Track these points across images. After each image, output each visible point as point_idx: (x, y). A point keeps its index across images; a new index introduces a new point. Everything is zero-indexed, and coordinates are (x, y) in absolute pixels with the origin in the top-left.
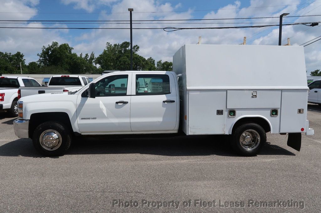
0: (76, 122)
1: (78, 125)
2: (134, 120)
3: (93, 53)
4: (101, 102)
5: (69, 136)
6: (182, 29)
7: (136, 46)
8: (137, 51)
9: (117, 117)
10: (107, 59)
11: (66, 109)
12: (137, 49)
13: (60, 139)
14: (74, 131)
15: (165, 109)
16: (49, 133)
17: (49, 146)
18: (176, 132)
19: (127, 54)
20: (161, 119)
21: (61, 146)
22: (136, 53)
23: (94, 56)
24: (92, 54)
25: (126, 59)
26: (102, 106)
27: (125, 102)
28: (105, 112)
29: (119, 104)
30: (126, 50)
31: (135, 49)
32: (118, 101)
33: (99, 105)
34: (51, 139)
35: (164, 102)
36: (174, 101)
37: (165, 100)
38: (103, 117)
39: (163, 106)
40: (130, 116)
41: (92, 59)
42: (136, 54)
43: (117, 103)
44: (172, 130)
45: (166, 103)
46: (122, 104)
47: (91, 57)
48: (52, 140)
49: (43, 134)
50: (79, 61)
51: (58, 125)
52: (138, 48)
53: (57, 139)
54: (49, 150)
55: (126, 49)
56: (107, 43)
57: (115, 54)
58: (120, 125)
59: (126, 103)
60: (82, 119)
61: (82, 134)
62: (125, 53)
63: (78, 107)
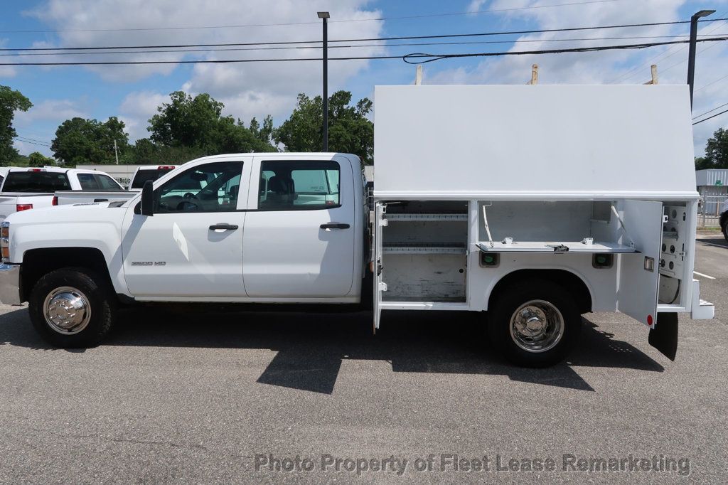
0: (121, 272)
1: (126, 278)
2: (251, 270)
3: (270, 118)
4: (176, 227)
5: (106, 303)
6: (446, 56)
7: (366, 100)
8: (368, 112)
9: (212, 260)
10: (299, 131)
11: (100, 241)
12: (366, 107)
13: (87, 309)
14: (117, 292)
15: (326, 243)
16: (63, 295)
17: (63, 325)
18: (354, 300)
19: (344, 120)
20: (315, 269)
21: (88, 325)
22: (364, 117)
23: (271, 126)
24: (268, 119)
25: (341, 130)
26: (179, 237)
27: (232, 226)
28: (184, 249)
29: (217, 230)
30: (343, 110)
31: (363, 106)
32: (214, 224)
33: (170, 231)
34: (67, 308)
35: (323, 227)
36: (346, 226)
37: (325, 223)
38: (180, 259)
39: (321, 238)
40: (243, 260)
41: (267, 130)
42: (364, 119)
43: (212, 228)
44: (345, 296)
45: (328, 229)
46: (224, 230)
47: (265, 127)
48: (69, 311)
49: (50, 296)
50: (240, 136)
51: (82, 276)
52: (370, 104)
53: (81, 308)
54: (65, 332)
55: (342, 107)
56: (300, 95)
57: (317, 119)
58: (220, 280)
59: (234, 228)
60: (134, 264)
61: (137, 299)
62: (339, 116)
63: (126, 236)
